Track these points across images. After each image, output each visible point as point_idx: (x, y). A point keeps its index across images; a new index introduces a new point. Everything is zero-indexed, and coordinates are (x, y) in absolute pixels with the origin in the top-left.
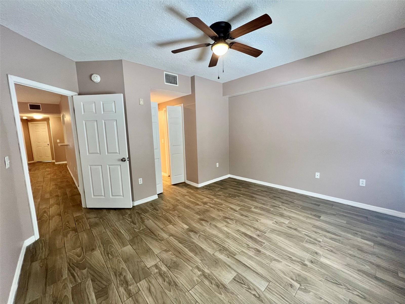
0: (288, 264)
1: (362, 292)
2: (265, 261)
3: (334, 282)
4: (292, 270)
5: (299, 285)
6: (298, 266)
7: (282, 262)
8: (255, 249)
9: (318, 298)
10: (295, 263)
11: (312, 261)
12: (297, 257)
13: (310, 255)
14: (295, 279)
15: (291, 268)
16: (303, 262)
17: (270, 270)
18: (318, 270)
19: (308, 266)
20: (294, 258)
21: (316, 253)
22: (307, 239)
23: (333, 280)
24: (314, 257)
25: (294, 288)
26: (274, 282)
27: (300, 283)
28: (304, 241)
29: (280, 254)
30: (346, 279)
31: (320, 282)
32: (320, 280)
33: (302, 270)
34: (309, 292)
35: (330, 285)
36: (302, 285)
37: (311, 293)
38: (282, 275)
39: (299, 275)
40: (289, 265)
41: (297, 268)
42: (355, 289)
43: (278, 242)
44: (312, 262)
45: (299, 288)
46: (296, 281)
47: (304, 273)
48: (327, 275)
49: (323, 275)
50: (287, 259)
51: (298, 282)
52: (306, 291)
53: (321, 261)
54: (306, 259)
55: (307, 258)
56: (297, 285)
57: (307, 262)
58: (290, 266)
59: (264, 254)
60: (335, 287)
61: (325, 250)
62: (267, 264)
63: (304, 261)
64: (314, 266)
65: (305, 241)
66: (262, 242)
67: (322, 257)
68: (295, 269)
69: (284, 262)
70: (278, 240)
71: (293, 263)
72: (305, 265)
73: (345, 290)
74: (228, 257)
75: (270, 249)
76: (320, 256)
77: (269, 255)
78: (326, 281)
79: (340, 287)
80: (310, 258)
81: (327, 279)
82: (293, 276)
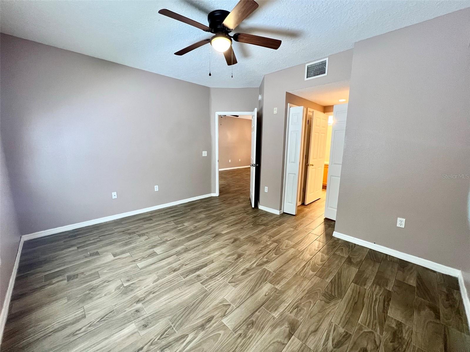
0: (148, 287)
1: (79, 337)
2: (160, 272)
3: (106, 317)
4: (140, 287)
5: (125, 286)
6: (141, 295)
7: (153, 283)
8: (179, 269)
9: (107, 293)
10: (146, 293)
11: (138, 313)
12: (151, 299)
13: (146, 316)
14: (131, 285)
15: (143, 288)
16: (143, 302)
17: (150, 272)
18: (125, 311)
19: (135, 303)
20: (152, 296)
21: (145, 326)
22: (175, 332)
23: (108, 318)
24: (141, 318)
25: (125, 282)
26: (138, 272)
27: (126, 288)
28: (172, 323)
29: (163, 286)
30: (99, 333)
31: (115, 304)
32: (117, 305)
33: (134, 296)
34: (115, 290)
35: (107, 311)
36: (124, 288)
37: (113, 291)
38: (141, 278)
39: (132, 290)
40: (146, 288)
41: (139, 293)
42: (85, 333)
43: (182, 291)
44: (137, 311)
45: (123, 285)
46: (129, 286)
47: (131, 295)
48: (115, 316)
49: (118, 312)
50: (153, 288)
51: (127, 287)
52: (118, 288)
53: (132, 323)
54: (145, 307)
55: (145, 309)
56: (125, 285)
57: (139, 305)
58: (144, 288)
59: (170, 273)
60: (102, 313)
61: (144, 344)
62: (157, 272)
63: (142, 304)
64: (132, 310)
65: (173, 326)
66: (186, 277)
67: (136, 330)
68: (140, 290)
69: (152, 285)
70: (184, 293)
71: (147, 292)
72: (138, 301)
73: (93, 321)
74: (176, 252)
75: (173, 280)
76: (139, 328)
77: (166, 277)
78: (112, 310)
79: (99, 318)
80: (142, 313)
81: (113, 312)
82: (135, 286)
